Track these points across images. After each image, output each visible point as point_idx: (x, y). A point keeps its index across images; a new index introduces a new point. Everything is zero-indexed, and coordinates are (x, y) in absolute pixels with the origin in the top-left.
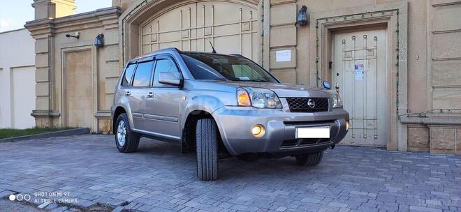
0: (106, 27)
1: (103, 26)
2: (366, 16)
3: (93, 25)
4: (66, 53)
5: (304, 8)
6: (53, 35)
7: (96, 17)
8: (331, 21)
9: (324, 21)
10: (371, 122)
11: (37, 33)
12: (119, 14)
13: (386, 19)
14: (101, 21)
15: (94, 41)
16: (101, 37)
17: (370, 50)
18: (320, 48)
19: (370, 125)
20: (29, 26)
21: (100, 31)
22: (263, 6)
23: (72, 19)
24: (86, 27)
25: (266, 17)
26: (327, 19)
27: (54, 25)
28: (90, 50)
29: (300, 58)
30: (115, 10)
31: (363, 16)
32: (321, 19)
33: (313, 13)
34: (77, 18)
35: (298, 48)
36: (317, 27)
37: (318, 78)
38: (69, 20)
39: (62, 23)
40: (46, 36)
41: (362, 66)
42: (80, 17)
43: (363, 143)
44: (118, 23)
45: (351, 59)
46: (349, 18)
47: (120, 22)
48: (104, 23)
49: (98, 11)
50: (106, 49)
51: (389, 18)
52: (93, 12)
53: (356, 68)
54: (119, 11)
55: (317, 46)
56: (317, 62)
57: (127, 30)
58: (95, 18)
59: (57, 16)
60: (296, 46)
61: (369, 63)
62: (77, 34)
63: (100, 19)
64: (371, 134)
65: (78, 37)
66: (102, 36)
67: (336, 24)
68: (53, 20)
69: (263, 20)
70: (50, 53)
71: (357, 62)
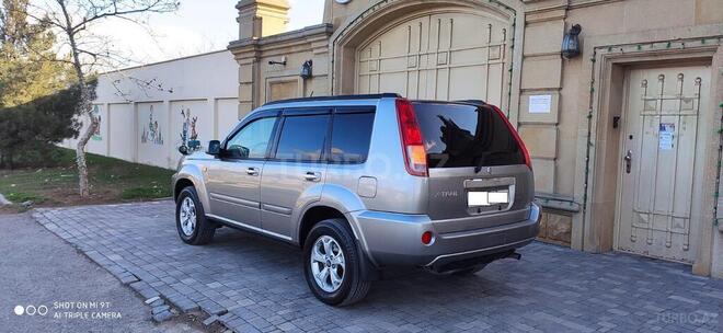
0: (315, 51)
1: (312, 50)
2: (674, 46)
3: (301, 48)
4: (272, 84)
5: (577, 29)
6: (259, 59)
7: (304, 37)
8: (616, 51)
9: (605, 51)
10: (681, 221)
11: (242, 56)
12: (330, 34)
13: (708, 50)
14: (310, 43)
15: (300, 70)
16: (308, 65)
17: (687, 101)
18: (596, 94)
19: (678, 226)
20: (233, 47)
21: (307, 57)
22: (514, 25)
23: (279, 39)
24: (293, 50)
25: (518, 42)
26: (610, 48)
27: (259, 46)
28: (296, 81)
29: (565, 108)
30: (324, 29)
31: (669, 45)
32: (601, 48)
33: (590, 37)
34: (284, 38)
35: (562, 92)
36: (594, 61)
37: (589, 144)
38: (277, 40)
39: (267, 44)
40: (251, 60)
41: (672, 126)
42: (287, 38)
43: (665, 254)
44: (327, 46)
45: (654, 113)
46: (646, 48)
47: (331, 45)
48: (313, 46)
49: (306, 29)
50: (313, 81)
51: (714, 50)
52: (301, 31)
53: (662, 128)
54: (329, 29)
55: (592, 90)
56: (590, 117)
57: (338, 55)
58: (302, 38)
59: (264, 35)
60: (560, 89)
61: (684, 123)
62: (283, 60)
63: (309, 40)
64: (680, 241)
65: (285, 64)
66: (311, 62)
67: (624, 55)
68: (258, 40)
69: (513, 47)
70: (254, 83)
71: (664, 120)
